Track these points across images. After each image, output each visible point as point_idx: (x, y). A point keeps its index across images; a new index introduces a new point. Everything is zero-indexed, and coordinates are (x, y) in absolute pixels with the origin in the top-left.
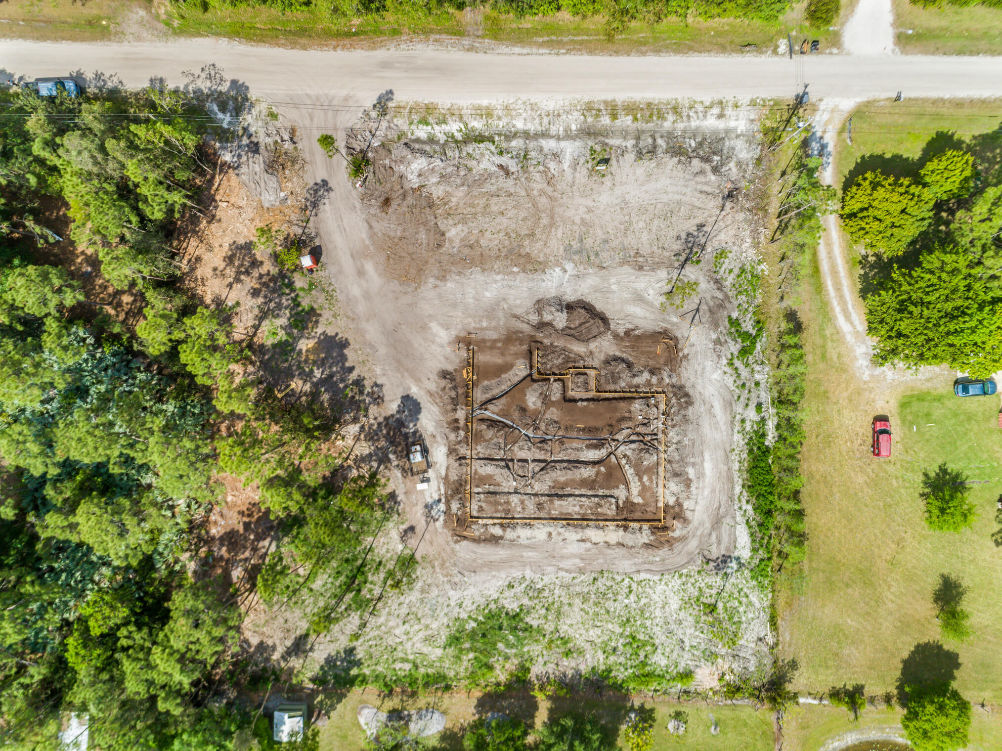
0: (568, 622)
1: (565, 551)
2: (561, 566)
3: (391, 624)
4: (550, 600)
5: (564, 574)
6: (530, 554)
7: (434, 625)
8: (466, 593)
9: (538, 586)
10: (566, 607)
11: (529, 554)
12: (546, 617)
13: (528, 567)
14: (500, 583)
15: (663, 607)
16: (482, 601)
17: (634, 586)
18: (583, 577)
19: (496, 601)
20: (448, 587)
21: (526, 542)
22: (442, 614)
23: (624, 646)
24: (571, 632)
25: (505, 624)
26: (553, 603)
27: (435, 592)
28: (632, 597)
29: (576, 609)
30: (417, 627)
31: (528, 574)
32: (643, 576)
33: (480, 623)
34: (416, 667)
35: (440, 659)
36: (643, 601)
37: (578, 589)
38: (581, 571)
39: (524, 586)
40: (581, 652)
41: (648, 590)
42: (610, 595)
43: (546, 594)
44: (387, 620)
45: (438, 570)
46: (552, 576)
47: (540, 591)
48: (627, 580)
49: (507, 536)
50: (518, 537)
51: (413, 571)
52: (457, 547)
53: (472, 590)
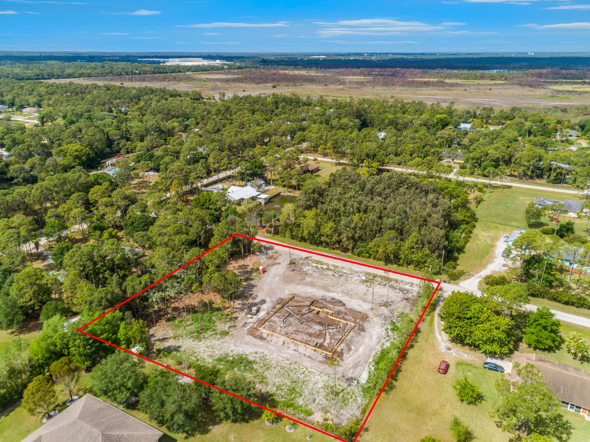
0: (270, 372)
1: (286, 351)
2: (281, 355)
3: (202, 346)
5: (280, 358)
6: (272, 347)
7: (217, 353)
8: (238, 348)
10: (273, 368)
12: (262, 367)
13: (268, 350)
14: (253, 351)
15: (314, 384)
16: (241, 353)
17: (306, 372)
18: (287, 361)
19: (246, 355)
20: (233, 344)
21: (273, 343)
22: (223, 350)
23: (288, 389)
24: (268, 376)
26: (268, 364)
27: (227, 344)
28: (303, 375)
29: (276, 370)
30: (210, 350)
31: (266, 352)
32: (312, 370)
33: (234, 359)
34: (198, 360)
35: (209, 363)
36: (307, 378)
37: (282, 364)
38: (288, 359)
39: (261, 355)
40: (267, 384)
41: (311, 375)
42: (294, 371)
43: (268, 361)
44: (202, 344)
45: (234, 339)
46: (275, 356)
47: (266, 359)
48: (304, 369)
49: (268, 339)
50: (271, 341)
51: (225, 336)
52: (246, 336)
53: (241, 349)
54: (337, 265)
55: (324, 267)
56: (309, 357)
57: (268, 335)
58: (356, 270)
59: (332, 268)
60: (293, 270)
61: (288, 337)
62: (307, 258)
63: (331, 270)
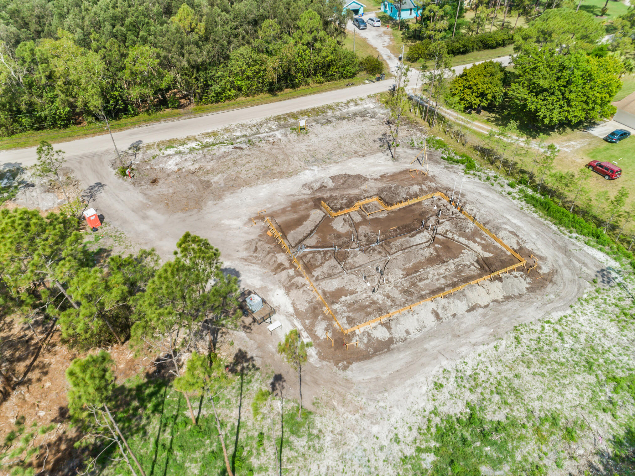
0: (534, 396)
1: (464, 326)
2: (473, 341)
4: (494, 382)
6: (432, 343)
8: (393, 420)
9: (469, 373)
10: (516, 382)
11: (430, 345)
12: (506, 403)
13: (441, 357)
14: (424, 389)
15: (605, 335)
17: (559, 328)
18: (504, 343)
19: (435, 412)
20: (365, 423)
21: (419, 335)
22: (381, 463)
25: (467, 435)
26: (499, 383)
27: (353, 439)
28: (568, 339)
29: (529, 378)
31: (445, 363)
32: (556, 315)
33: (437, 451)
36: (582, 337)
38: (497, 337)
39: (452, 380)
41: (573, 326)
42: (546, 348)
45: (341, 409)
46: (472, 355)
47: (474, 377)
48: (546, 325)
49: (396, 336)
50: (407, 332)
51: (311, 425)
52: (349, 373)
53: (398, 413)
54: (209, 130)
55: (193, 145)
56: (507, 298)
58: (254, 123)
59: (210, 140)
60: (154, 181)
62: (136, 147)
63: (214, 145)
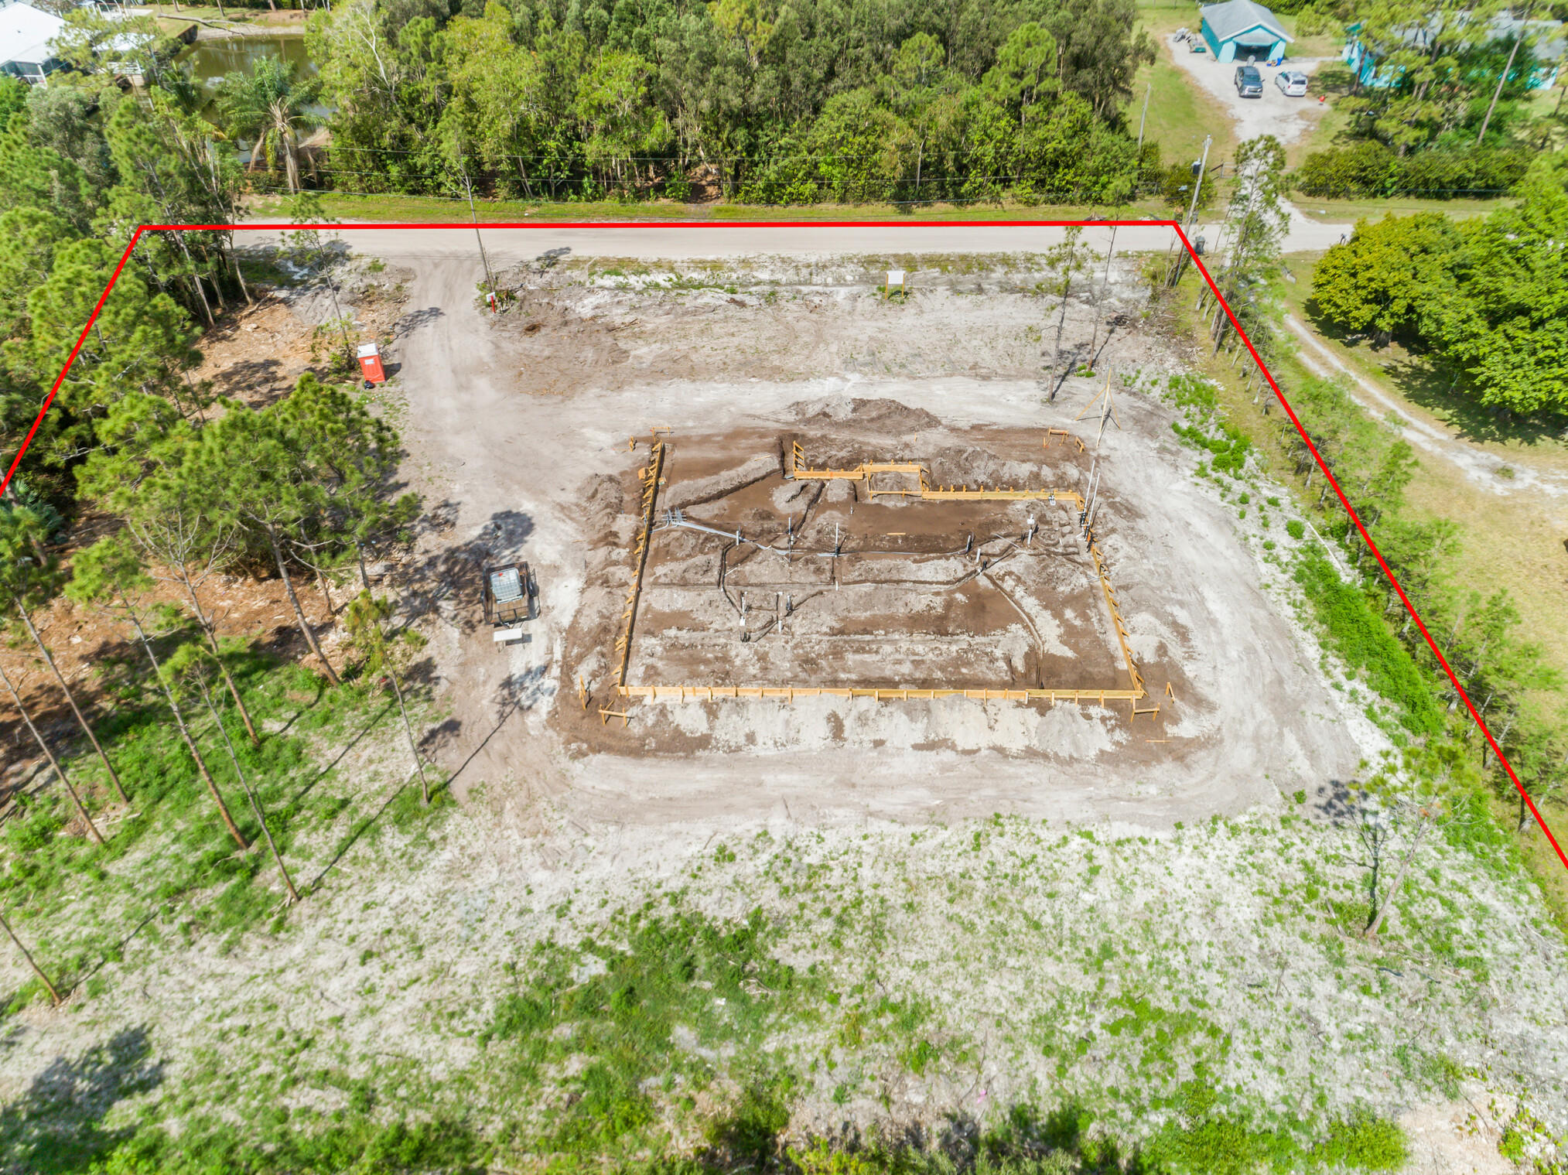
0: (912, 956)
1: (884, 770)
2: (875, 805)
3: (322, 962)
4: (849, 894)
5: (885, 826)
6: (784, 778)
7: (466, 968)
8: (585, 875)
9: (813, 859)
10: (900, 916)
11: (778, 780)
12: (837, 944)
13: (779, 808)
14: (694, 849)
15: (1210, 914)
16: (635, 900)
17: (1103, 856)
18: (943, 835)
19: (675, 899)
20: (531, 860)
21: (772, 752)
22: (499, 933)
23: (1114, 1029)
24: (923, 984)
25: (702, 963)
26: (858, 903)
27: (488, 873)
28: (1104, 885)
29: (934, 921)
30: (403, 973)
31: (779, 826)
32: (1120, 830)
33: (615, 962)
34: (367, 1100)
35: (463, 1081)
36: (1143, 896)
37: (932, 866)
38: (936, 818)
39: (765, 857)
40: (961, 1051)
41: (1145, 867)
42: (1034, 881)
43: (835, 877)
44: (312, 953)
45: (509, 818)
46: (850, 830)
47: (813, 872)
48: (1076, 842)
49: (720, 734)
50: (751, 738)
51: (436, 822)
52: (578, 767)
53: (604, 868)
54: (711, 257)
55: (661, 278)
56: (1031, 754)
57: (711, 710)
58: (813, 259)
59: (697, 276)
60: (533, 329)
61: (835, 683)
62: (550, 260)
63: (701, 285)
